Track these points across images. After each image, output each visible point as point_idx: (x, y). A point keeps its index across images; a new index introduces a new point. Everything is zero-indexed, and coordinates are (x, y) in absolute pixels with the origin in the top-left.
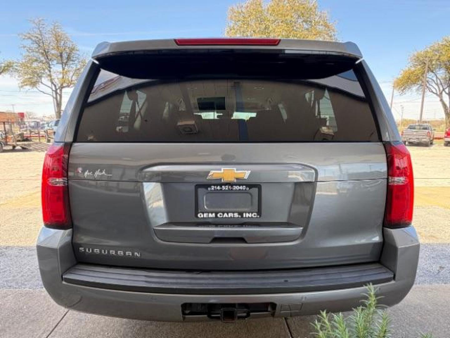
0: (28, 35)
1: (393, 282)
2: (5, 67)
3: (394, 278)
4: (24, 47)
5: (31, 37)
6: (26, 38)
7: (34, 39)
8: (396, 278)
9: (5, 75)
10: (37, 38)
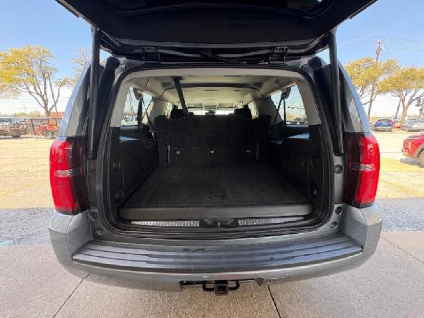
0: (77, 60)
1: (361, 253)
2: (63, 81)
3: (362, 251)
4: (75, 68)
5: (79, 61)
6: (76, 62)
7: (81, 62)
8: (363, 251)
9: (63, 87)
10: (83, 61)
